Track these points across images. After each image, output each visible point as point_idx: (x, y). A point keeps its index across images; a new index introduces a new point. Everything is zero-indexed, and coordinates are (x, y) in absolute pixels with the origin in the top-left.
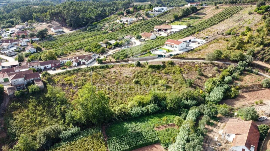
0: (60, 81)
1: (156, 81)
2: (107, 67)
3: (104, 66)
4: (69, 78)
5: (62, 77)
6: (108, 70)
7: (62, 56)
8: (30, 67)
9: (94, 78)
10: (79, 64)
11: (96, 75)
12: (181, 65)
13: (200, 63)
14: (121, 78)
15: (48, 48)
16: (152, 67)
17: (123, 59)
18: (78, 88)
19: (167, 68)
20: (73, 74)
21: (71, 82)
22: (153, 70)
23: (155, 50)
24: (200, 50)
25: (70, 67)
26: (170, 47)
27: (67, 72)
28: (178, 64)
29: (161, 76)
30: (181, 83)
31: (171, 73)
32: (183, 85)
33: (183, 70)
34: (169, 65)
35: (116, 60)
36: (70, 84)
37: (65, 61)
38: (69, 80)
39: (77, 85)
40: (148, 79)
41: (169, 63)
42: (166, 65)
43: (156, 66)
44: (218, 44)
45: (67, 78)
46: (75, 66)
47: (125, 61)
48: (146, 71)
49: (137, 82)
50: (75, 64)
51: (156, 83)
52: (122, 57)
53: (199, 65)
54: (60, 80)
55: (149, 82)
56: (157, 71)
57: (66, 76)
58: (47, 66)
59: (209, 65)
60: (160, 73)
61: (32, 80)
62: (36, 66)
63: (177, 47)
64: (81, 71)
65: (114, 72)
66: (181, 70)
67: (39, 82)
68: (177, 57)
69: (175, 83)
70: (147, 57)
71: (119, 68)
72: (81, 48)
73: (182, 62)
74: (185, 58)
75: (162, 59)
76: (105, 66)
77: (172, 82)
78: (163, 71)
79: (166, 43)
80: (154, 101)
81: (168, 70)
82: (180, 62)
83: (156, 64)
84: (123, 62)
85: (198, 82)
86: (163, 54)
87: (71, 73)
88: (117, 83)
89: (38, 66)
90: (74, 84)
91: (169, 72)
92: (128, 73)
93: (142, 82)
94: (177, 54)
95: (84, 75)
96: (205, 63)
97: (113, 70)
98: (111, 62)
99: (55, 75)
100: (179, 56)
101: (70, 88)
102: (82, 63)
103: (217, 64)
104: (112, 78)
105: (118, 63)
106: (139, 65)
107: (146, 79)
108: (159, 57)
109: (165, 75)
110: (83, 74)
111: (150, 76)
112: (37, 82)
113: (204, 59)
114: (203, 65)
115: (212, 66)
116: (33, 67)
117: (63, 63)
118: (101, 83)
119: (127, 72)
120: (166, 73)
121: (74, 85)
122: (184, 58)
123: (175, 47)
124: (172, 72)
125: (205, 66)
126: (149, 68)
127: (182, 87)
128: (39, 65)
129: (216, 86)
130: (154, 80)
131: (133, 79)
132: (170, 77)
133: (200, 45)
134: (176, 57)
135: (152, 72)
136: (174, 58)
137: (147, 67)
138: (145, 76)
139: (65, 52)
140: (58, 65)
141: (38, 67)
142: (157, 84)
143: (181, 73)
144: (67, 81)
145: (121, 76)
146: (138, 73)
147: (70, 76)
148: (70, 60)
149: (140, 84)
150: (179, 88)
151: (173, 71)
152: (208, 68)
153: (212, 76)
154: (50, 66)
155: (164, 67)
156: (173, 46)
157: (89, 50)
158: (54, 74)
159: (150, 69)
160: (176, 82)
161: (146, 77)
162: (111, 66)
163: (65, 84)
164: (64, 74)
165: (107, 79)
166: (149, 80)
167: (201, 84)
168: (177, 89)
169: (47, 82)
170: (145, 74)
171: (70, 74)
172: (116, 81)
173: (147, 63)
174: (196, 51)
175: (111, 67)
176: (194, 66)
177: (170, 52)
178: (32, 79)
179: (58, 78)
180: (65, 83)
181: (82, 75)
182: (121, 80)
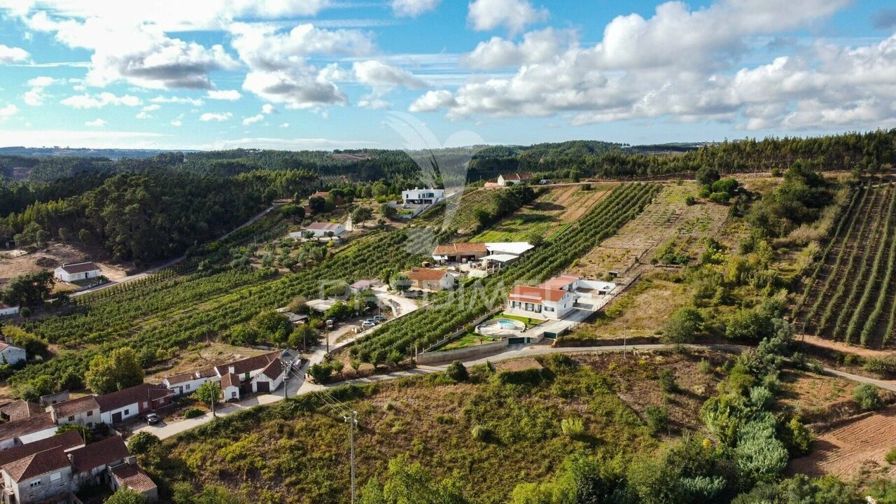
0: (208, 464)
1: (549, 426)
2: (358, 394)
3: (345, 390)
4: (235, 447)
5: (210, 447)
6: (366, 404)
7: (154, 369)
8: (61, 420)
9: (329, 436)
10: (246, 391)
11: (332, 426)
12: (599, 365)
13: (649, 354)
14: (425, 428)
15: (73, 342)
16: (510, 378)
17: (397, 360)
18: (288, 480)
19: (560, 378)
20: (247, 430)
21: (252, 463)
22: (520, 388)
23: (485, 321)
24: (621, 314)
25: (218, 406)
26: (526, 309)
27: (218, 426)
28: (585, 361)
29: (555, 406)
30: (628, 424)
31: (580, 394)
32: (638, 431)
33: (609, 380)
34: (561, 369)
35: (375, 364)
36: (253, 473)
37: (184, 384)
38: (242, 456)
39: (279, 470)
40: (519, 421)
41: (561, 363)
42: (552, 368)
43: (523, 373)
44: (658, 292)
45: (231, 448)
46: (233, 400)
47: (405, 368)
48: (498, 394)
49: (487, 437)
50: (234, 394)
51: (549, 431)
52: (395, 354)
53: (646, 359)
54: (204, 459)
55: (526, 429)
56: (533, 391)
57: (221, 441)
58: (122, 410)
59: (675, 357)
60: (546, 397)
61: (98, 474)
62: (84, 414)
63: (553, 310)
64: (271, 416)
65: (391, 408)
66: (605, 380)
67: (135, 478)
68: (565, 338)
69: (607, 425)
70: (477, 348)
71: (400, 391)
72: (211, 335)
73: (593, 353)
74: (596, 341)
75: (526, 350)
76: (350, 391)
77: (596, 422)
78: (554, 389)
79: (513, 298)
80: (595, 493)
81: (567, 383)
82: (588, 355)
83: (523, 368)
84: (400, 371)
85: (677, 415)
86: (519, 334)
87: (237, 429)
88: (421, 447)
89: (90, 414)
90: (266, 470)
91: (572, 390)
92: (438, 406)
93: (505, 434)
94: (566, 332)
95: (286, 429)
96: (662, 353)
97: (383, 402)
98: (358, 373)
99: (174, 441)
100: (575, 336)
101: (256, 488)
102: (255, 388)
103: (697, 354)
104: (394, 430)
105: (385, 377)
106: (461, 375)
107: (510, 420)
108: (514, 346)
109: (563, 403)
110: (281, 426)
111: (520, 409)
112: (128, 479)
113: (652, 341)
114: (659, 358)
115: (688, 360)
116: (71, 419)
117: (177, 391)
118: (361, 452)
119: (435, 404)
120: (564, 395)
121: (266, 475)
122: (592, 342)
123: (546, 309)
124: (583, 390)
125: (667, 363)
126: (504, 383)
127: (635, 436)
128: (96, 411)
129: (743, 421)
130: (539, 421)
131: (467, 427)
132: (585, 407)
133: (608, 297)
134: (568, 341)
135: (519, 396)
136: (562, 343)
137: (495, 380)
138: (502, 412)
139: (160, 351)
140: (162, 401)
141: (90, 419)
142: (555, 435)
143: (609, 389)
144: (233, 460)
145: (419, 420)
146: (476, 404)
147: (236, 440)
148: (205, 379)
149: (499, 442)
150: (629, 439)
151: (584, 385)
152: (677, 366)
153: (706, 390)
154: (133, 409)
155: (548, 376)
156: (536, 307)
157: (251, 340)
158: (171, 438)
159: (509, 386)
160: (610, 422)
161: (508, 415)
162: (368, 387)
163: (231, 475)
164: (212, 435)
165: (376, 437)
166: (522, 423)
167: (687, 420)
168: (625, 443)
169: (159, 472)
170: (501, 405)
171: (233, 432)
172: (415, 441)
173: (487, 368)
174: (612, 319)
175: (370, 390)
176: (636, 365)
177: (536, 325)
178: (102, 467)
179: (193, 451)
180: (231, 468)
181: (281, 431)
182: (429, 434)
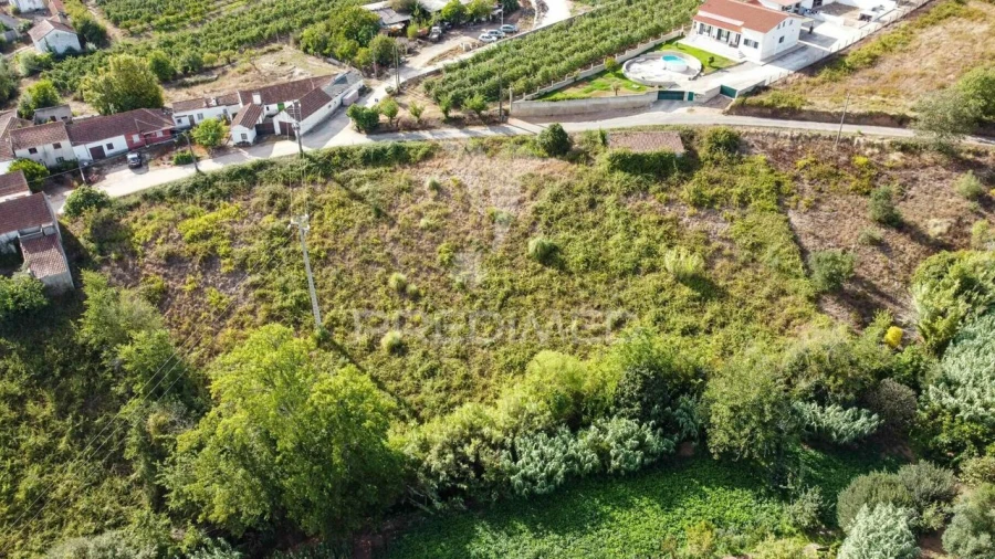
0: (159, 241)
1: (650, 251)
2: (401, 156)
3: (384, 150)
4: (203, 220)
5: (171, 216)
6: (403, 175)
7: (192, 80)
8: (19, 153)
9: (331, 220)
10: (265, 133)
11: (342, 205)
12: (779, 157)
13: (881, 147)
14: (467, 227)
15: (139, 27)
16: (627, 163)
17: (478, 109)
18: (250, 280)
19: (702, 174)
20: (228, 196)
21: (213, 248)
22: (634, 179)
23: (645, 52)
24: (874, 60)
25: (218, 148)
26: (719, 38)
27: (195, 185)
28: (764, 146)
29: (675, 221)
30: (780, 269)
31: (727, 204)
32: (791, 285)
33: (787, 185)
34: (716, 156)
35: (446, 112)
36: (210, 261)
37: (194, 113)
38: (205, 236)
39: (243, 266)
40: (608, 237)
41: (719, 145)
42: (702, 153)
43: (648, 157)
44: (966, 25)
45: (197, 221)
46: (244, 145)
47: (491, 121)
48: (596, 187)
49: (548, 256)
50: (244, 136)
51: (646, 262)
52: (478, 99)
53: (872, 155)
54: (157, 234)
55: (612, 252)
56: (653, 188)
57: (190, 208)
58: (103, 143)
59: (927, 157)
60: (669, 202)
61: (10, 241)
62: (49, 147)
63: (756, 45)
64: (272, 178)
65: (435, 186)
66: (779, 184)
67: (46, 254)
68: (754, 101)
69: (745, 265)
70: (605, 102)
71: (460, 160)
72: (284, 34)
73: (783, 133)
74: (800, 111)
75: (680, 115)
76: (389, 152)
77: (731, 257)
78: (687, 191)
79: (701, 18)
80: (640, 399)
81: (713, 182)
82: (774, 135)
83: (650, 149)
84: (479, 124)
85: (873, 267)
86: (685, 86)
87: (219, 191)
88: (446, 257)
89: (57, 146)
90: (227, 261)
91: (716, 196)
92: (502, 193)
93: (575, 255)
94: (759, 89)
95: (279, 202)
96: (905, 148)
97: (428, 176)
98: (420, 122)
99: (133, 200)
100: (765, 98)
101: (206, 284)
102: (278, 130)
103: (970, 156)
104: (423, 223)
105: (454, 132)
106: (559, 146)
107: (595, 232)
108: (665, 103)
109: (691, 216)
110: (275, 196)
111: (617, 217)
112: (36, 255)
113: (902, 121)
114: (896, 157)
115: (946, 167)
116: (33, 151)
117: (186, 122)
118: (364, 251)
119: (499, 187)
120: (698, 204)
121: (225, 266)
122: (793, 113)
123: (746, 42)
124: (735, 199)
125: (906, 167)
126: (612, 170)
127: (784, 293)
128: (66, 143)
129: (979, 310)
130: (638, 242)
131: (526, 235)
132: (722, 228)
133: (872, 26)
134: (751, 106)
135: (627, 195)
136: (741, 109)
137: (602, 161)
138: (590, 216)
139: (207, 55)
140: (160, 135)
141: (59, 153)
142: (653, 269)
143: (779, 202)
144: (194, 239)
145: (466, 211)
146: (556, 198)
147: (211, 208)
148: (224, 107)
149: (562, 267)
150: (769, 297)
151: (739, 191)
152: (922, 175)
153: (949, 229)
154: (120, 143)
155: (689, 164)
156: (733, 37)
157: (322, 49)
158: (135, 194)
159: (619, 175)
160: (754, 260)
161: (595, 224)
162: (419, 149)
163: (181, 261)
164: (184, 198)
165: (395, 231)
166: (611, 242)
167: (886, 280)
168: (758, 303)
169: (92, 245)
170: (592, 205)
171: (212, 197)
172: (442, 246)
173: (600, 141)
174: (852, 70)
175: (420, 153)
176: (848, 163)
177: (718, 69)
178: (14, 234)
179: (150, 218)
180: (185, 249)
181: (271, 204)
182: (468, 238)
